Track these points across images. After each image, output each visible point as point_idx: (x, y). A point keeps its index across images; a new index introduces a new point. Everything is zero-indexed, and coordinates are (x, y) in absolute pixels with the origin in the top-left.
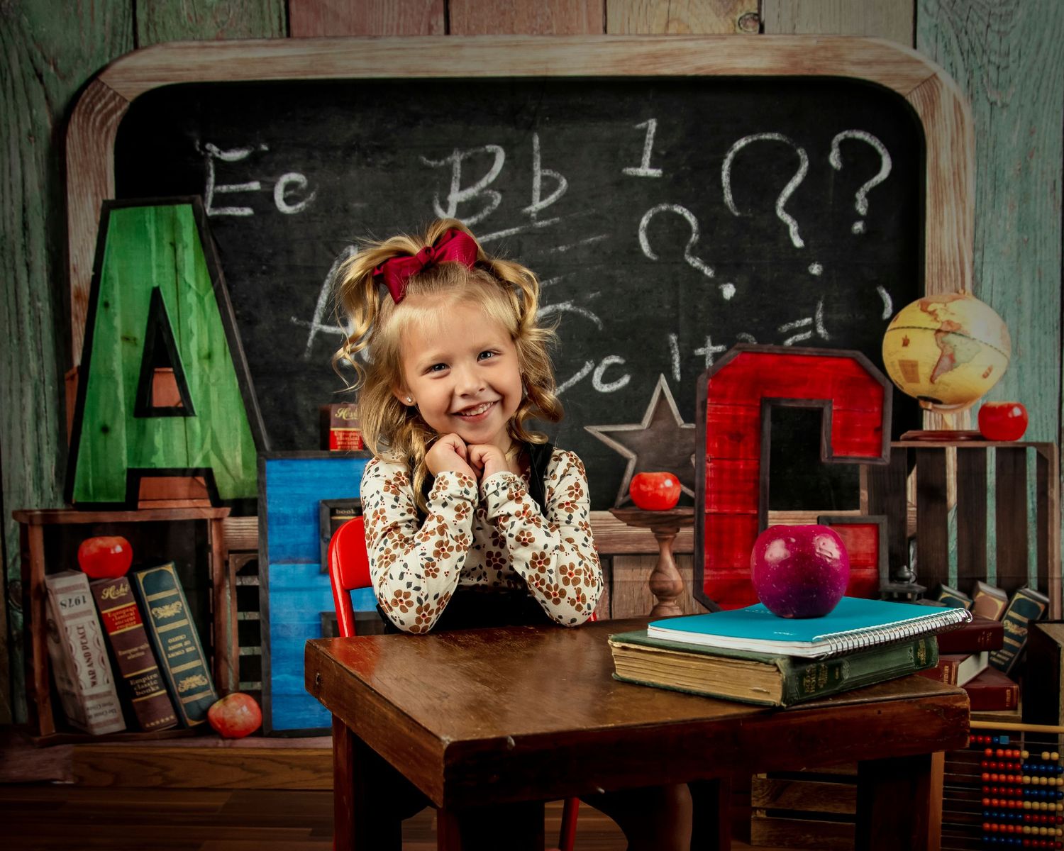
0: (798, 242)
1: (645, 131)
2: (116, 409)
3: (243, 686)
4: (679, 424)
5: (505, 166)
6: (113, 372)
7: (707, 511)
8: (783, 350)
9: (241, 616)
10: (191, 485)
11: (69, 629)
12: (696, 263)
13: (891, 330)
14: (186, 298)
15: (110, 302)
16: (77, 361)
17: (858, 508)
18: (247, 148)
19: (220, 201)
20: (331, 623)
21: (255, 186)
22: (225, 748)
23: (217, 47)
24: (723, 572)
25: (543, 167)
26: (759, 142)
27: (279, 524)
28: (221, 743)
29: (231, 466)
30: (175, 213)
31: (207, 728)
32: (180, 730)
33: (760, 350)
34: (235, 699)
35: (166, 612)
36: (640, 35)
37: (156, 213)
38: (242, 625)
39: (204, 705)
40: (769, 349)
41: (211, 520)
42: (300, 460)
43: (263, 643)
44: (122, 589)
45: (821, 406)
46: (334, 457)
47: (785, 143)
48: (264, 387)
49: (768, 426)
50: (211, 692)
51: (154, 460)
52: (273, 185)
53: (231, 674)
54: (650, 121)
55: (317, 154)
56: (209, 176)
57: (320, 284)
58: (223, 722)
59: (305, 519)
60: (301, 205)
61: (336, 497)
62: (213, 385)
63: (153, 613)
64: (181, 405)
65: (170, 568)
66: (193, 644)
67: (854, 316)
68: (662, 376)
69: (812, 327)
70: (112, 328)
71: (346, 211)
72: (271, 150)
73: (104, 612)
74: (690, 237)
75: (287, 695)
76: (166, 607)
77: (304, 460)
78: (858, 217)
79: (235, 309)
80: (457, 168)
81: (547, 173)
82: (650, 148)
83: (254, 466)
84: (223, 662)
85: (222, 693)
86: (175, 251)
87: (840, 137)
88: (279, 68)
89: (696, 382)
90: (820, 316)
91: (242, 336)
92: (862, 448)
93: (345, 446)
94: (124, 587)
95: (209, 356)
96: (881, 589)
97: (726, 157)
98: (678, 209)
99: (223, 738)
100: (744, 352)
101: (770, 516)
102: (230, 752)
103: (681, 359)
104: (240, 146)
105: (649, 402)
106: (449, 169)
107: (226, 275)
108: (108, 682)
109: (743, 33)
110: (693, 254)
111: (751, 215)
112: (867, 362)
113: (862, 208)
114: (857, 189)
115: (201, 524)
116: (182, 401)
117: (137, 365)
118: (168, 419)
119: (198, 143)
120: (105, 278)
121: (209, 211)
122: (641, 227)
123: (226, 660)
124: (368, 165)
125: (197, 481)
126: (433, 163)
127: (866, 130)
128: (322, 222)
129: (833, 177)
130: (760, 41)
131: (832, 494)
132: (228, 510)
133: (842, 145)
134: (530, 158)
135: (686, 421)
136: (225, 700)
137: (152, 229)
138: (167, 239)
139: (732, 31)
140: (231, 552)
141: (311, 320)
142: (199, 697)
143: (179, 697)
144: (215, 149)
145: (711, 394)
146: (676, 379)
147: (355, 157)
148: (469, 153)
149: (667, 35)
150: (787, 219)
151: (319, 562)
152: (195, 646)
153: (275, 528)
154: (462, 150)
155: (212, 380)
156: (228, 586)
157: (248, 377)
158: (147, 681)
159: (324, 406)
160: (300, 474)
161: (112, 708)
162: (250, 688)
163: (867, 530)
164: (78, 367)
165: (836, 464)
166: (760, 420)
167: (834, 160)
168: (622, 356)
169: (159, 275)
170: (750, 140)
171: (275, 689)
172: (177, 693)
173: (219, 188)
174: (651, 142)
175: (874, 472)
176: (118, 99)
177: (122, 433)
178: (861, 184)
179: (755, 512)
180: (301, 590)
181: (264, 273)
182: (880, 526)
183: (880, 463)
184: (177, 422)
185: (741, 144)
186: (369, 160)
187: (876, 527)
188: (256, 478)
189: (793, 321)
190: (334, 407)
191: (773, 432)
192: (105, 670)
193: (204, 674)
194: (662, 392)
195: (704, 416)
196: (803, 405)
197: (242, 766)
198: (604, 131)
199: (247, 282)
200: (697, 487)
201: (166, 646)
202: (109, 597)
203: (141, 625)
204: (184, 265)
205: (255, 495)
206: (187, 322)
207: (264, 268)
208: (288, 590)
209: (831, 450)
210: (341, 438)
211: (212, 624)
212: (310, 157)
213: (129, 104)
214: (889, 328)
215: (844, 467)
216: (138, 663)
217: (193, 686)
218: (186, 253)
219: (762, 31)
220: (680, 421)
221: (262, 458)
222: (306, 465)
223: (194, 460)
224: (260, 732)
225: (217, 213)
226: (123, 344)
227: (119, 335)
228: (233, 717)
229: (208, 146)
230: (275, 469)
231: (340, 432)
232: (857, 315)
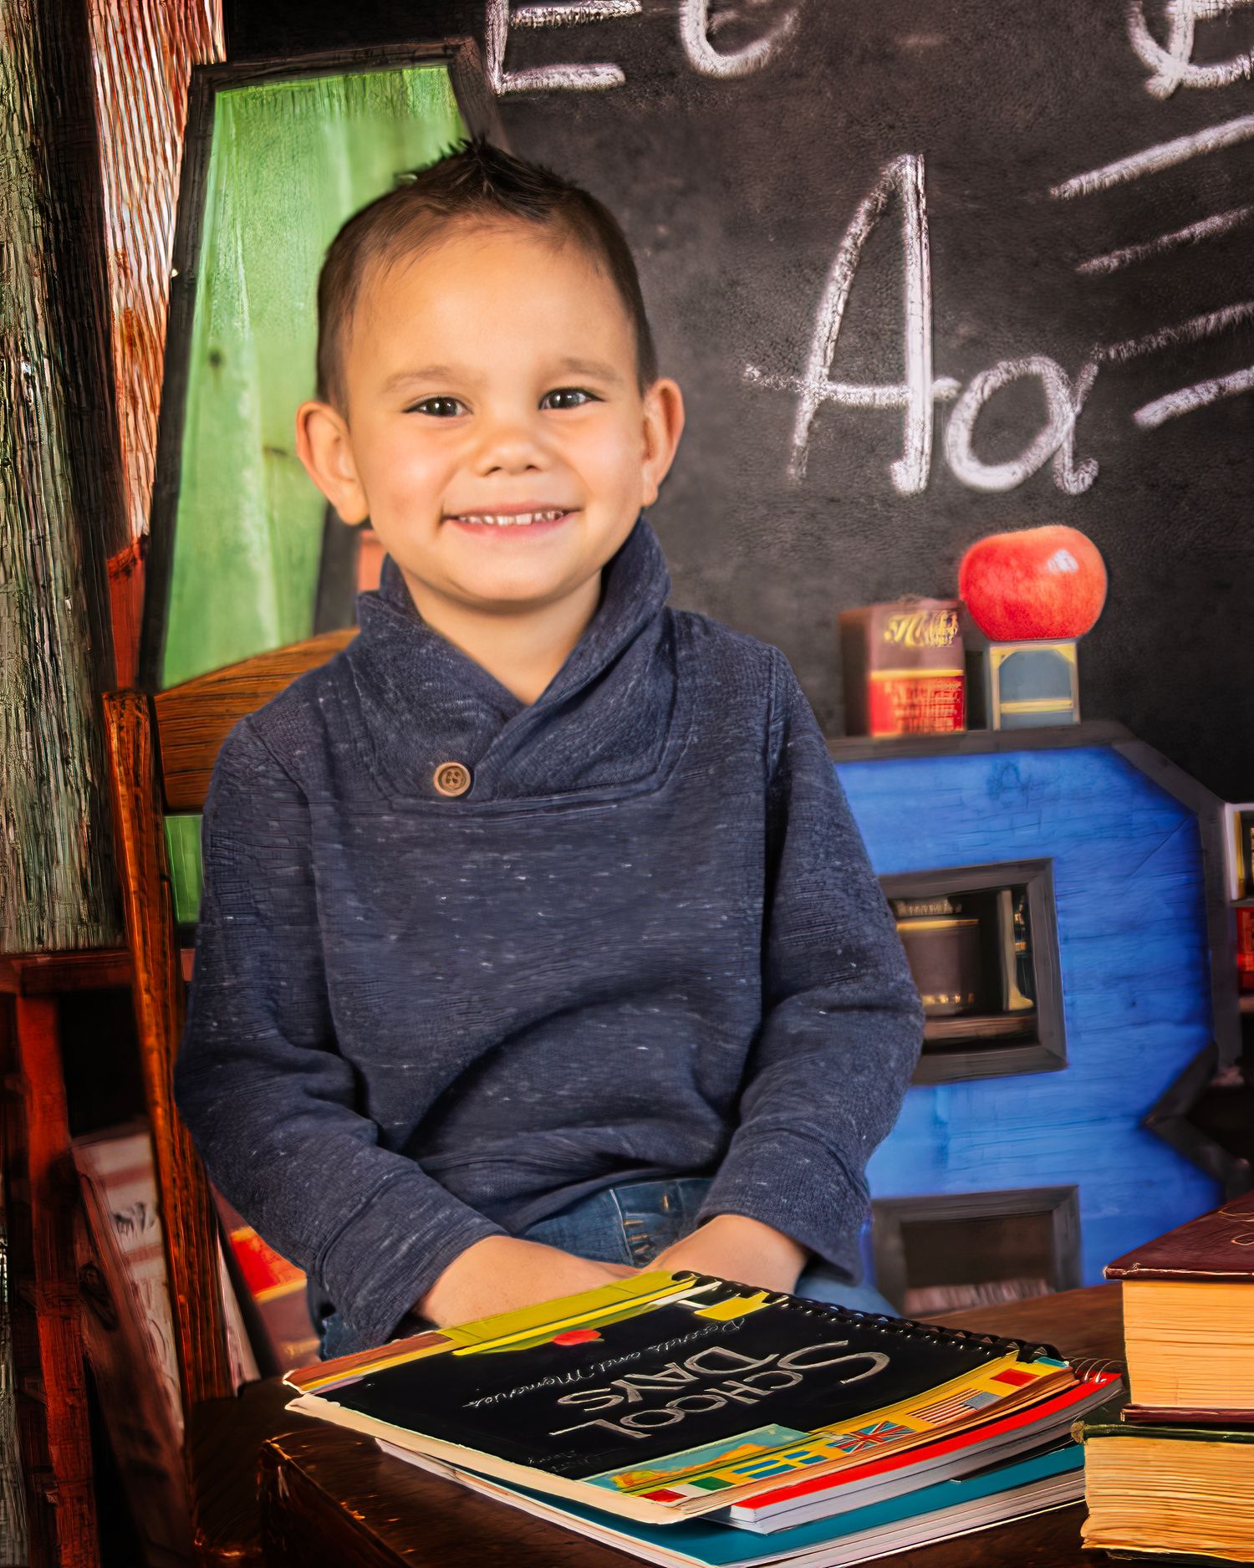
6: (243, 548)
11: (142, 1288)
15: (227, 352)
16: (139, 521)
19: (529, 49)
20: (898, 1228)
21: (625, 4)
30: (401, 91)
46: (885, 754)
57: (821, 268)
60: (759, 50)
61: (899, 867)
70: (233, 423)
71: (888, 58)
93: (914, 717)
120: (209, 283)
121: (500, 81)
137: (337, 137)
138: (381, 164)
141: (799, 369)
159: (849, 611)
164: (143, 538)
173: (523, 14)
190: (877, 611)
210: (904, 700)
225: (520, 83)
226: (267, 466)
227: (255, 440)
231: (895, 682)
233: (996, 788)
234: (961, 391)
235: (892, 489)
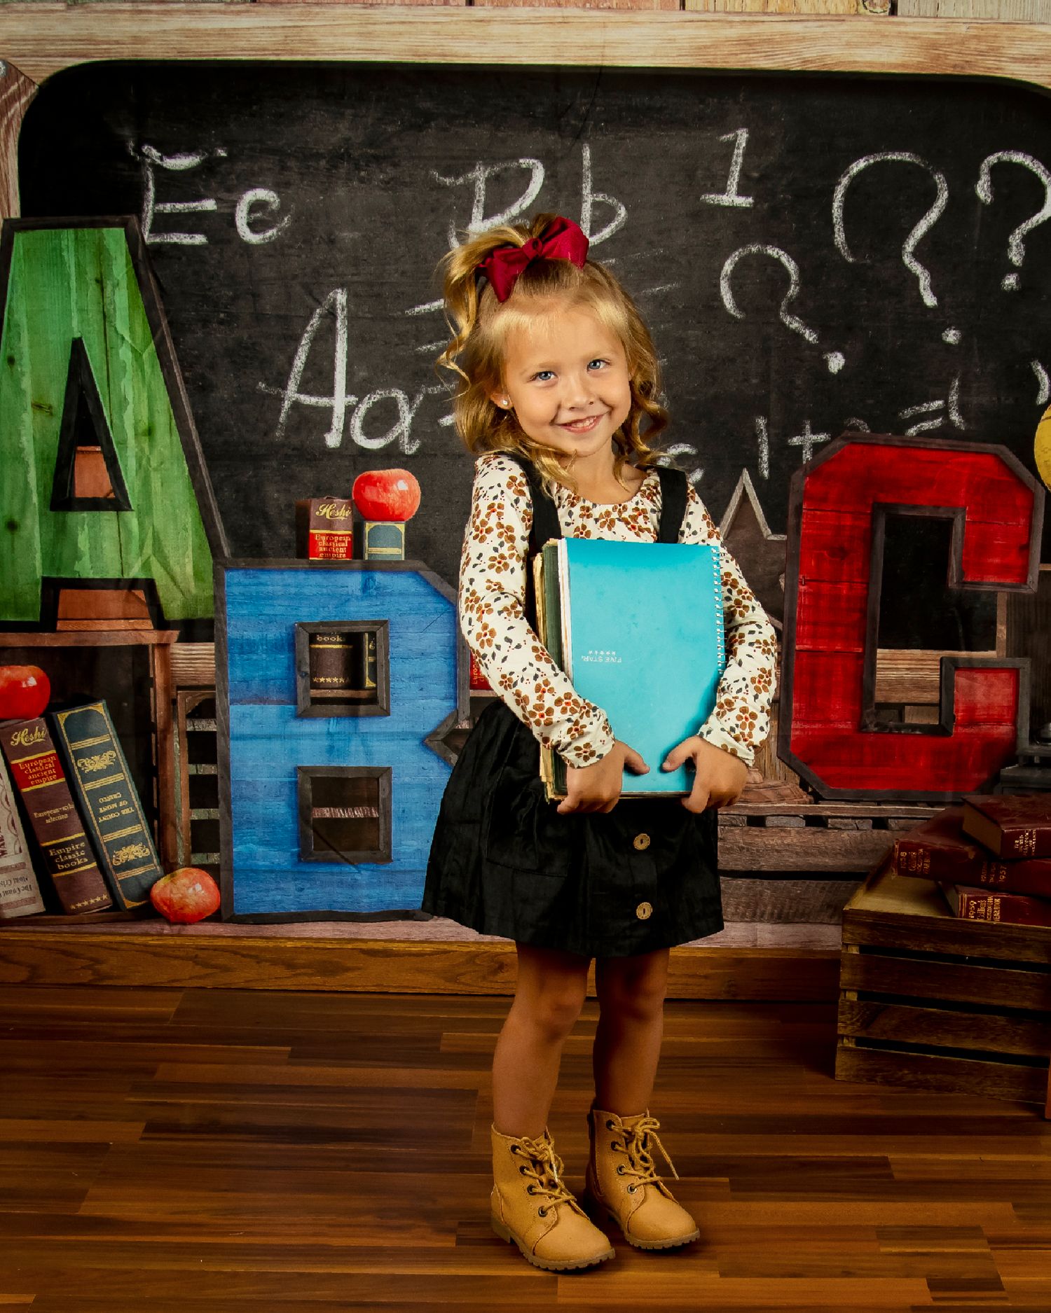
0: (930, 300)
1: (732, 145)
2: (25, 499)
3: (197, 859)
4: (765, 535)
5: (544, 186)
6: (22, 450)
7: (797, 647)
8: (905, 441)
9: (192, 769)
10: (127, 600)
12: (795, 324)
13: (1047, 418)
14: (118, 354)
15: (16, 357)
17: (993, 649)
18: (198, 154)
19: (164, 223)
20: (309, 779)
21: (209, 205)
22: (172, 936)
23: (157, 12)
24: (816, 726)
25: (595, 190)
26: (885, 163)
27: (242, 653)
28: (167, 929)
29: (179, 578)
30: (101, 239)
31: (149, 910)
32: (115, 912)
33: (874, 441)
34: (186, 875)
35: (95, 764)
36: (729, 13)
37: (76, 238)
38: (194, 780)
39: (145, 883)
40: (885, 440)
41: (153, 645)
42: (269, 571)
43: (222, 803)
44: (37, 733)
45: (951, 516)
46: (315, 568)
47: (918, 166)
48: (222, 475)
49: (880, 538)
50: (155, 866)
51: (77, 567)
52: (234, 205)
53: (180, 841)
54: (739, 132)
55: (292, 163)
56: (148, 190)
57: (297, 339)
58: (169, 903)
59: (276, 647)
60: (271, 233)
61: (317, 620)
62: (155, 470)
63: (79, 765)
64: (112, 495)
65: (100, 708)
66: (131, 804)
67: (999, 399)
68: (745, 472)
69: (944, 412)
70: (19, 392)
71: (332, 242)
72: (231, 158)
73: (14, 762)
74: (788, 288)
75: (252, 871)
76: (96, 758)
77: (275, 570)
78: (1012, 269)
79: (183, 370)
80: (481, 185)
81: (600, 198)
82: (738, 169)
83: (209, 578)
84: (170, 828)
85: (169, 867)
86: (102, 290)
87: (992, 159)
88: (243, 44)
89: (790, 478)
90: (955, 398)
91: (193, 406)
92: (1002, 571)
93: (329, 552)
94: (40, 731)
95: (150, 432)
96: (1018, 752)
97: (840, 183)
98: (773, 252)
99: (171, 923)
100: (853, 443)
101: (878, 656)
102: (179, 941)
103: (770, 450)
104: (190, 151)
105: (727, 504)
106: (469, 189)
107: (170, 323)
108: (21, 851)
109: (868, 12)
110: (791, 311)
111: (868, 261)
112: (1013, 460)
113: (1016, 256)
114: (1011, 231)
115: (140, 651)
116: (113, 491)
117: (55, 441)
118: (97, 513)
119: (131, 144)
120: (9, 325)
121: (148, 238)
122: (723, 273)
123: (174, 825)
124: (362, 180)
125: (134, 594)
126: (448, 181)
127: (1027, 152)
128: (299, 256)
129: (979, 213)
130: (892, 26)
131: (961, 631)
132: (175, 634)
133: (994, 170)
134: (579, 177)
135: (774, 532)
136: (173, 876)
137: (70, 259)
138: (91, 274)
139: (853, 11)
140: (179, 688)
141: (285, 388)
142: (138, 872)
143: (113, 872)
144: (155, 153)
145: (807, 496)
146: (763, 475)
147: (344, 168)
148: (496, 169)
149: (765, 14)
150: (917, 268)
151: (295, 703)
152: (134, 807)
153: (237, 657)
154: (486, 165)
155: (154, 464)
156: (176, 731)
157: (201, 461)
158: (73, 852)
159: (302, 500)
160: (270, 588)
161: (27, 883)
162: (205, 862)
163: (1004, 676)
165: (967, 591)
166: (872, 532)
167: (983, 190)
168: (693, 445)
169: (82, 321)
170: (872, 161)
171: (238, 863)
172: (111, 867)
173: (160, 207)
174: (740, 160)
175: (1016, 603)
176: (22, 79)
177: (33, 528)
178: (1018, 225)
179: (860, 650)
180: (269, 737)
181: (221, 322)
182: (1021, 672)
183: (1023, 591)
184: (108, 518)
185: (860, 165)
186: (363, 173)
187: (1015, 672)
188: (212, 593)
189: (920, 404)
190: (314, 501)
191: (887, 547)
192: (16, 836)
193: (145, 843)
194: (745, 495)
195: (798, 525)
196: (928, 514)
197: (195, 960)
198: (678, 143)
199: (200, 334)
200: (786, 617)
201: (96, 807)
202: (20, 743)
203: (63, 780)
204: (114, 309)
205: (210, 616)
206: (119, 385)
207: (222, 315)
208: (253, 737)
209: (962, 573)
210: (324, 543)
211: (155, 779)
212: (284, 168)
213: (37, 87)
214: (1043, 418)
215: (977, 595)
216: (59, 829)
217: (131, 857)
218: (117, 291)
219: (893, 11)
220: (766, 531)
221: (219, 567)
222: (277, 577)
223: (130, 567)
224: (217, 917)
225: (158, 240)
226: (34, 413)
227: (29, 400)
228: (184, 896)
229: (145, 149)
230: (236, 581)
231: (322, 535)
232: (1003, 398)
233: (365, 588)
234: (358, 403)
235: (325, 446)
